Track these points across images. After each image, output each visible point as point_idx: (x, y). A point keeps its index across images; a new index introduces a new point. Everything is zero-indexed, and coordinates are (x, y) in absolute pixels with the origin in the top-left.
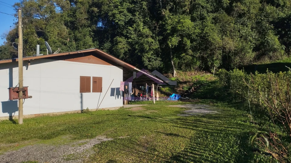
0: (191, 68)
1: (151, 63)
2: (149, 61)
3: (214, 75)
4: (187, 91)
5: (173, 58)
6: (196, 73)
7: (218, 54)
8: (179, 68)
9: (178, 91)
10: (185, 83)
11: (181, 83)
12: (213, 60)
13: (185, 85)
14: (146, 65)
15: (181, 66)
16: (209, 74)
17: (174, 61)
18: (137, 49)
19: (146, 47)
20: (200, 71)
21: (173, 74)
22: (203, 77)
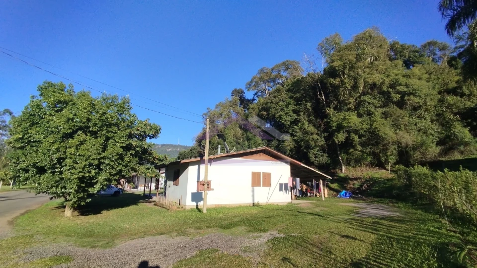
0: (361, 164)
1: (317, 159)
2: (316, 157)
3: (389, 172)
4: (358, 189)
5: (340, 154)
6: (367, 169)
7: (393, 150)
8: (348, 164)
9: (348, 188)
10: (356, 179)
11: (351, 179)
12: (387, 156)
13: (355, 182)
14: (312, 161)
15: (350, 161)
16: (383, 171)
17: (342, 157)
18: (303, 146)
19: (312, 143)
20: (372, 167)
21: (341, 170)
22: (377, 174)
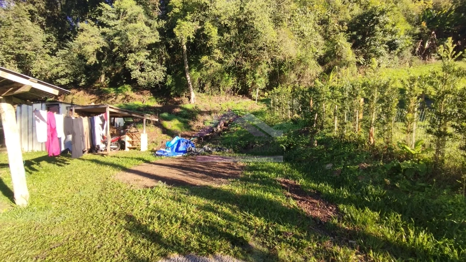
0: (220, 90)
1: (143, 74)
2: (142, 70)
3: (256, 101)
5: (190, 70)
6: (227, 98)
7: (264, 69)
8: (201, 89)
9: (194, 128)
10: (209, 113)
11: (201, 113)
12: (255, 78)
13: (208, 117)
14: (133, 76)
15: (204, 85)
16: (248, 100)
17: (192, 76)
18: (117, 45)
20: (234, 95)
21: (189, 98)
22: (239, 105)
